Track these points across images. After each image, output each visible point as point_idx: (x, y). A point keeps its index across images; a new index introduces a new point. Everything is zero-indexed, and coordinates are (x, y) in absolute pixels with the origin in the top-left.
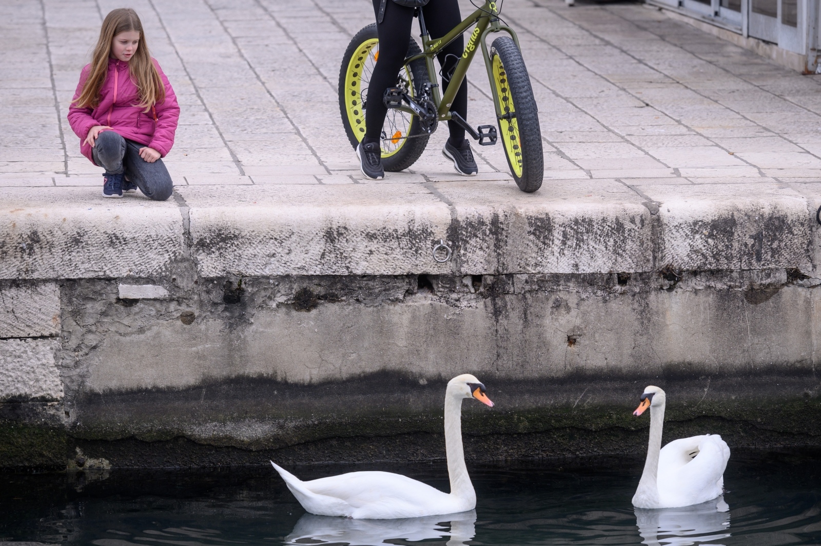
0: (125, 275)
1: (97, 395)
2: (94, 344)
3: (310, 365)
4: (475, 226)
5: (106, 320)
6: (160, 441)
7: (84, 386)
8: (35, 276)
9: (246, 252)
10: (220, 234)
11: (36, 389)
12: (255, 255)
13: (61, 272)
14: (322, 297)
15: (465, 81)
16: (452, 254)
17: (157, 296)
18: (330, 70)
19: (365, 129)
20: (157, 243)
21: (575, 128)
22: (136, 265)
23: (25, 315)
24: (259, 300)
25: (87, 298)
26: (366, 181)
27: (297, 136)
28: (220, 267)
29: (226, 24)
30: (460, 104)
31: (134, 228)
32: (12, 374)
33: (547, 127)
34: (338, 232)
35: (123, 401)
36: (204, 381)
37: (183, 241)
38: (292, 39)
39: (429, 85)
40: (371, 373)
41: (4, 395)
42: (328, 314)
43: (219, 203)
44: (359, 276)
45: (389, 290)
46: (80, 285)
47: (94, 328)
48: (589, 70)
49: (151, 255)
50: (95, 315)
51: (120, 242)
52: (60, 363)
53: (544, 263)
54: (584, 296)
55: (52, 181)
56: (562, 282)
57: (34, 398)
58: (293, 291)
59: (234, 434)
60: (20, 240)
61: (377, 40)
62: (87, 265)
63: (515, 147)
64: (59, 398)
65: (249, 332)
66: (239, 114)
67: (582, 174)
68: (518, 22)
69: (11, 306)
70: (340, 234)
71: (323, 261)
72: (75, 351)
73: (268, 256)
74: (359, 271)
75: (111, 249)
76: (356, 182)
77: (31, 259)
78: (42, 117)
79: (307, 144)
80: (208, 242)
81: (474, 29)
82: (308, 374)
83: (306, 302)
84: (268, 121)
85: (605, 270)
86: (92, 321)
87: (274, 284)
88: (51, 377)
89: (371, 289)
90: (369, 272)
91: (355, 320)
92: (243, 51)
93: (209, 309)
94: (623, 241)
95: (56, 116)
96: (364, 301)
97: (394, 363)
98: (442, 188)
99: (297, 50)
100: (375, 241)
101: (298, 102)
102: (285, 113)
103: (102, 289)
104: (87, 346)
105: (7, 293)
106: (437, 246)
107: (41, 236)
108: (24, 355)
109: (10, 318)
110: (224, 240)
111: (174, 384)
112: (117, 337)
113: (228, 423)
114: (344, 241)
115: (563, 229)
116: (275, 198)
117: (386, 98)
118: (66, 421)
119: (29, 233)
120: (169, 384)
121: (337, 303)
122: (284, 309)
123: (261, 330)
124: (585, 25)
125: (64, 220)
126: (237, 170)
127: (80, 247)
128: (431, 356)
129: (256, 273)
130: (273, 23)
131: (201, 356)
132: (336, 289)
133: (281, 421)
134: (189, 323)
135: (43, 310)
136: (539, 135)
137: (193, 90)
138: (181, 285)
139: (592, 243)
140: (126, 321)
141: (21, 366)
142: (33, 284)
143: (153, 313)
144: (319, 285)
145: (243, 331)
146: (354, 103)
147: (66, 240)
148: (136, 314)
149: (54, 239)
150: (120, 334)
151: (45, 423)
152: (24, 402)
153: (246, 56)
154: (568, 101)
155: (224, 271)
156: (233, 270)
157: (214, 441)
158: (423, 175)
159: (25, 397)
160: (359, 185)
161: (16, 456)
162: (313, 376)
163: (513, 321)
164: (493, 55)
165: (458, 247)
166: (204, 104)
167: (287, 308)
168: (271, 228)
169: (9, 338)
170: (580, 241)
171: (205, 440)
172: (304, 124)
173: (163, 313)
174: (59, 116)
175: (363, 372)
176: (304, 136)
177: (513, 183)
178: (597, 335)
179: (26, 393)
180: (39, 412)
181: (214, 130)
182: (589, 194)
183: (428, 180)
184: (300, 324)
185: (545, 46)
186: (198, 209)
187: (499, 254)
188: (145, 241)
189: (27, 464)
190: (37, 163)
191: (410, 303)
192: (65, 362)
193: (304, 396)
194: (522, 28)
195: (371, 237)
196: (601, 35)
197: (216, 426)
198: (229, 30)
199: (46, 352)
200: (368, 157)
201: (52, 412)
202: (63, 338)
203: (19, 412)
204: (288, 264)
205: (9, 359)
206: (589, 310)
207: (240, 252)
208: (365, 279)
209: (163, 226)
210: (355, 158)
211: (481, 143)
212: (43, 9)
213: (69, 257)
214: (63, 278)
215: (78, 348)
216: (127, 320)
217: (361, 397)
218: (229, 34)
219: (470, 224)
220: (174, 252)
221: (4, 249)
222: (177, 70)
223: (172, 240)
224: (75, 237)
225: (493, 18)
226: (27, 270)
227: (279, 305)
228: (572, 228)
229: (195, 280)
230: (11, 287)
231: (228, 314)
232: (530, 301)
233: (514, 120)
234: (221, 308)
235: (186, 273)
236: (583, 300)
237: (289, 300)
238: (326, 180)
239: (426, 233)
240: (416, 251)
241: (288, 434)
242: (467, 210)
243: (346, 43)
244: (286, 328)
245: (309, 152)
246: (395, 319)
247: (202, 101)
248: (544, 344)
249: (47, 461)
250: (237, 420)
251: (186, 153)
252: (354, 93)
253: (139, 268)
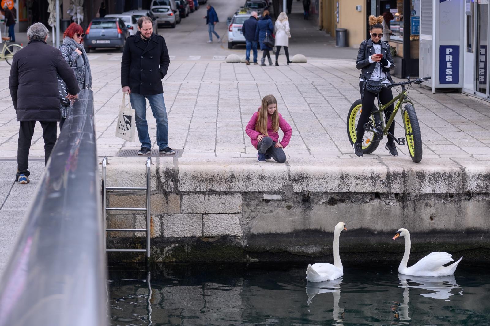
0: (266, 191)
1: (255, 235)
2: (254, 216)
4: (396, 175)
5: (259, 207)
6: (277, 253)
7: (250, 232)
8: (233, 190)
9: (311, 183)
10: (301, 176)
11: (232, 232)
12: (314, 184)
13: (242, 189)
14: (339, 200)
15: (394, 121)
16: (388, 185)
17: (278, 199)
19: (356, 138)
20: (278, 179)
21: (435, 139)
22: (270, 187)
23: (229, 205)
24: (315, 201)
25: (252, 199)
26: (356, 158)
27: (331, 140)
28: (301, 189)
29: (306, 99)
30: (392, 129)
31: (269, 174)
32: (224, 227)
33: (424, 138)
35: (264, 237)
36: (294, 231)
37: (287, 179)
38: (330, 104)
39: (380, 122)
40: (357, 229)
41: (220, 234)
42: (341, 207)
43: (301, 165)
44: (353, 193)
45: (364, 198)
46: (249, 194)
47: (254, 210)
48: (440, 117)
49: (276, 184)
50: (254, 206)
51: (264, 179)
52: (241, 223)
53: (422, 189)
54: (436, 202)
55: (240, 156)
56: (428, 196)
57: (231, 236)
58: (328, 198)
59: (305, 251)
60: (227, 177)
61: (361, 105)
62: (252, 187)
63: (412, 146)
64: (241, 236)
65: (311, 213)
66: (310, 132)
67: (437, 156)
68: (414, 99)
69: (224, 202)
70: (346, 177)
71: (339, 187)
72: (247, 218)
73: (319, 185)
74: (353, 191)
75: (261, 181)
76: (352, 158)
77: (231, 184)
78: (237, 132)
79: (335, 143)
80: (297, 179)
81: (398, 101)
83: (333, 202)
84: (320, 135)
85: (445, 192)
86: (253, 208)
87: (321, 195)
88: (238, 228)
89: (357, 198)
90: (356, 191)
91: (351, 209)
92: (312, 109)
93: (297, 204)
94: (452, 182)
95: (242, 132)
96: (354, 202)
97: (365, 225)
98: (384, 161)
99: (332, 109)
100: (359, 180)
101: (332, 128)
102: (327, 132)
103: (257, 196)
104: (251, 217)
105: (222, 196)
106: (382, 182)
107: (235, 176)
108: (228, 220)
109: (223, 206)
110: (303, 178)
111: (283, 232)
112: (263, 214)
113: (303, 246)
114: (347, 180)
115: (429, 177)
116: (322, 163)
117: (364, 126)
118: (243, 244)
119: (231, 175)
120: (281, 232)
121: (344, 203)
122: (324, 205)
123: (316, 212)
124: (439, 101)
125: (244, 170)
126: (308, 152)
127: (250, 180)
128: (379, 223)
129: (315, 191)
130: (323, 98)
131: (293, 222)
132: (344, 198)
133: (323, 246)
134: (289, 209)
135: (235, 203)
136: (421, 141)
137: (293, 123)
138: (287, 195)
139: (440, 182)
140: (266, 208)
141: (227, 224)
142: (232, 193)
143: (276, 205)
144: (338, 196)
145: (309, 212)
146: (352, 128)
147: (244, 178)
148: (270, 205)
149: (240, 177)
150: (264, 213)
151: (236, 245)
152: (228, 237)
153: (313, 110)
154: (432, 129)
155: (303, 190)
156: (306, 190)
157: (298, 253)
158: (377, 155)
159: (228, 235)
161: (224, 257)
163: (410, 211)
164: (405, 111)
165: (390, 183)
166: (297, 128)
167: (326, 204)
168: (320, 174)
169: (223, 213)
170: (435, 181)
171: (295, 253)
172: (334, 136)
173: (280, 205)
176: (334, 140)
177: (411, 159)
178: (441, 216)
180: (233, 241)
181: (301, 137)
182: (439, 164)
183: (379, 157)
184: (330, 210)
185: (424, 108)
186: (293, 167)
187: (405, 186)
188: (274, 178)
189: (228, 260)
190: (234, 149)
191: (372, 203)
192: (243, 223)
194: (416, 101)
195: (357, 178)
196: (445, 105)
197: (298, 247)
200: (357, 149)
201: (238, 241)
202: (243, 214)
203: (226, 241)
204: (326, 188)
205: (222, 221)
206: (438, 207)
207: (309, 183)
208: (355, 194)
209: (280, 173)
210: (352, 149)
211: (399, 144)
212: (238, 92)
213: (245, 184)
214: (243, 191)
215: (248, 218)
216: (266, 207)
217: (353, 238)
218: (307, 102)
219: (394, 174)
220: (284, 183)
221: (222, 180)
222: (287, 115)
223: (283, 178)
224: (248, 177)
225: (405, 97)
226: (230, 188)
227: (323, 203)
228: (433, 176)
229: (292, 193)
230: (224, 194)
231: (304, 206)
232: (416, 203)
233: (412, 136)
234: (301, 204)
235: (289, 191)
236: (436, 203)
237: (326, 201)
238: (341, 157)
239: (378, 177)
240: (374, 184)
241: (325, 251)
242: (393, 169)
243: (350, 106)
244: (325, 212)
245: (335, 146)
246: (366, 209)
247: (296, 127)
248: (421, 219)
249: (236, 259)
250: (306, 246)
252: (352, 125)
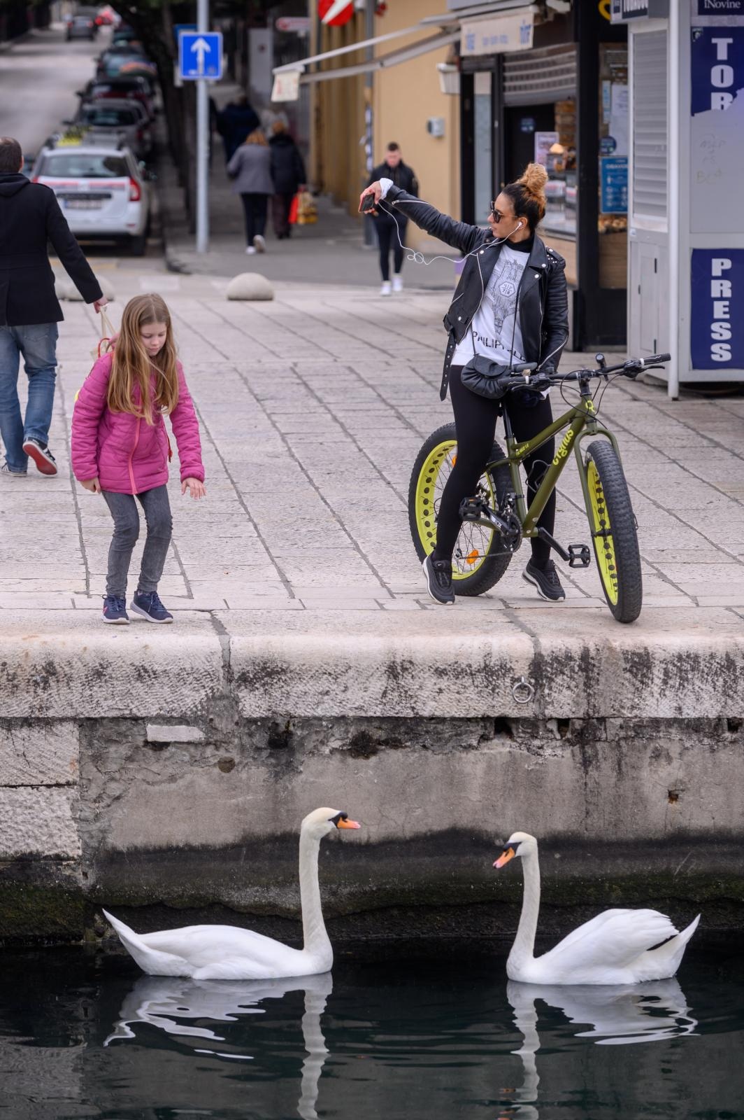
0: (155, 714)
1: (120, 853)
2: (117, 794)
3: (368, 822)
4: (562, 661)
5: (131, 766)
6: (192, 908)
7: (105, 843)
8: (51, 713)
9: (295, 689)
10: (266, 668)
11: (50, 845)
12: (306, 693)
13: (79, 710)
14: (383, 742)
16: (535, 694)
17: (191, 739)
18: (395, 474)
20: (191, 677)
21: (680, 546)
22: (167, 703)
23: (38, 760)
24: (309, 745)
25: (110, 741)
26: (435, 607)
27: (355, 552)
28: (265, 706)
29: (274, 418)
31: (165, 660)
32: (22, 828)
33: (647, 544)
34: (402, 666)
35: (150, 861)
36: (244, 838)
37: (221, 675)
38: (351, 436)
39: (513, 495)
40: (439, 832)
41: (12, 852)
42: (390, 761)
43: (265, 631)
44: (426, 718)
45: (460, 735)
46: (102, 725)
47: (117, 775)
48: (695, 476)
49: (185, 691)
50: (119, 761)
51: (149, 676)
52: (77, 816)
53: (641, 706)
54: (688, 744)
55: (71, 603)
56: (662, 728)
57: (47, 856)
58: (350, 735)
59: (279, 901)
60: (33, 672)
61: (455, 442)
62: (110, 702)
63: (611, 568)
64: (76, 857)
65: (297, 782)
66: (288, 525)
67: (687, 601)
68: (612, 418)
69: (22, 749)
70: (404, 669)
71: (384, 701)
72: (95, 801)
73: (320, 693)
74: (426, 713)
75: (139, 684)
76: (424, 607)
77: (46, 695)
78: (60, 526)
79: (367, 562)
80: (251, 676)
81: (568, 430)
82: (365, 831)
83: (364, 747)
84: (322, 534)
85: (713, 715)
86: (115, 767)
87: (327, 726)
88: (67, 832)
89: (440, 734)
90: (438, 713)
91: (421, 769)
92: (293, 450)
93: (252, 755)
94: (734, 681)
96: (432, 748)
97: (465, 820)
98: (523, 616)
99: (356, 450)
100: (446, 678)
101: (357, 511)
102: (342, 525)
103: (127, 730)
104: (109, 797)
105: (17, 733)
106: (517, 684)
107: (57, 667)
108: (36, 806)
109: (21, 763)
110: (269, 675)
111: (210, 843)
112: (145, 786)
113: (272, 888)
114: (409, 678)
115: (664, 666)
116: (329, 625)
117: (462, 509)
118: (84, 883)
119: (44, 664)
120: (204, 842)
121: (400, 750)
122: (338, 756)
123: (312, 779)
124: (691, 423)
125: (85, 649)
126: (285, 591)
127: (103, 680)
128: (510, 813)
129: (307, 714)
130: (329, 416)
131: (241, 810)
132: (399, 734)
133: (334, 886)
134: (228, 770)
135: (58, 754)
136: (637, 553)
137: (235, 496)
138: (219, 727)
139: (698, 683)
140: (155, 768)
141: (33, 818)
142: (48, 723)
143: (187, 758)
144: (380, 728)
145: (290, 781)
146: (426, 513)
147: (86, 673)
148: (167, 759)
149: (73, 671)
150: (148, 783)
151: (60, 886)
152: (35, 860)
153: (297, 455)
154: (671, 514)
155: (269, 710)
156: (279, 709)
157: (256, 908)
158: (502, 600)
159: (36, 855)
160: (427, 611)
161: (25, 923)
162: (371, 834)
163: (605, 773)
164: (588, 462)
165: (542, 686)
166: (248, 513)
167: (342, 754)
168: (325, 661)
169: (19, 786)
170: (684, 679)
171: (245, 907)
172: (364, 538)
173: (197, 758)
174: (80, 525)
175: (430, 831)
176: (364, 551)
177: (608, 611)
178: (702, 790)
179: (37, 850)
180: (53, 873)
181: (260, 543)
182: (695, 625)
183: (507, 607)
184: (357, 774)
185: (645, 448)
186: (240, 638)
187: (589, 695)
188: (179, 674)
189: (37, 933)
190: (54, 581)
191: (486, 751)
192: (83, 814)
193: (360, 857)
194: (618, 425)
195: (440, 673)
196: (710, 436)
197: (257, 891)
198: (277, 424)
199: (62, 802)
200: (437, 577)
201: (68, 872)
202: (82, 786)
203: (29, 872)
204: (344, 703)
205: (19, 810)
206: (694, 761)
207: (288, 688)
208: (433, 721)
209: (200, 658)
211: (571, 565)
213: (90, 693)
214: (82, 716)
215: (98, 799)
216: (156, 766)
217: (427, 860)
218: (278, 429)
219: (556, 659)
220: (212, 688)
221: (15, 682)
223: (209, 674)
224: (97, 670)
225: (589, 419)
226: (41, 707)
227: (333, 751)
228: (674, 665)
229: (235, 721)
230: (22, 726)
231: (273, 761)
232: (624, 750)
233: (610, 538)
234: (265, 754)
235: (225, 713)
236: (687, 748)
237: (344, 745)
238: (390, 605)
239: (504, 669)
240: (493, 690)
241: (342, 902)
242: (554, 642)
244: (341, 778)
245: (369, 571)
246: (468, 769)
247: (246, 509)
248: (641, 800)
249: (60, 930)
251: (227, 571)
253: (171, 706)
